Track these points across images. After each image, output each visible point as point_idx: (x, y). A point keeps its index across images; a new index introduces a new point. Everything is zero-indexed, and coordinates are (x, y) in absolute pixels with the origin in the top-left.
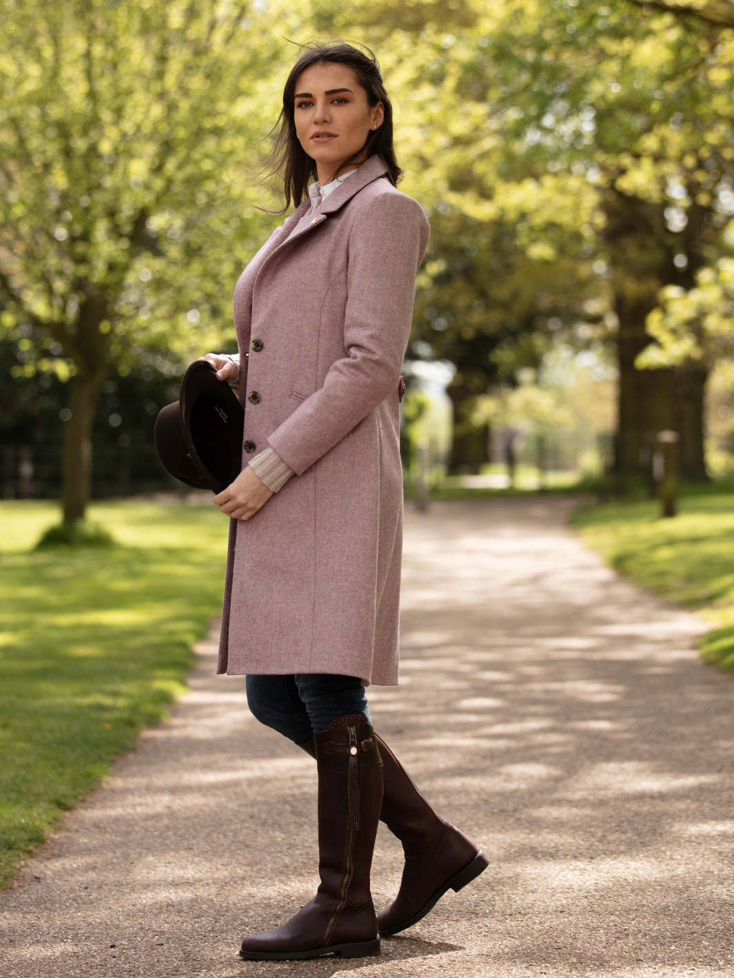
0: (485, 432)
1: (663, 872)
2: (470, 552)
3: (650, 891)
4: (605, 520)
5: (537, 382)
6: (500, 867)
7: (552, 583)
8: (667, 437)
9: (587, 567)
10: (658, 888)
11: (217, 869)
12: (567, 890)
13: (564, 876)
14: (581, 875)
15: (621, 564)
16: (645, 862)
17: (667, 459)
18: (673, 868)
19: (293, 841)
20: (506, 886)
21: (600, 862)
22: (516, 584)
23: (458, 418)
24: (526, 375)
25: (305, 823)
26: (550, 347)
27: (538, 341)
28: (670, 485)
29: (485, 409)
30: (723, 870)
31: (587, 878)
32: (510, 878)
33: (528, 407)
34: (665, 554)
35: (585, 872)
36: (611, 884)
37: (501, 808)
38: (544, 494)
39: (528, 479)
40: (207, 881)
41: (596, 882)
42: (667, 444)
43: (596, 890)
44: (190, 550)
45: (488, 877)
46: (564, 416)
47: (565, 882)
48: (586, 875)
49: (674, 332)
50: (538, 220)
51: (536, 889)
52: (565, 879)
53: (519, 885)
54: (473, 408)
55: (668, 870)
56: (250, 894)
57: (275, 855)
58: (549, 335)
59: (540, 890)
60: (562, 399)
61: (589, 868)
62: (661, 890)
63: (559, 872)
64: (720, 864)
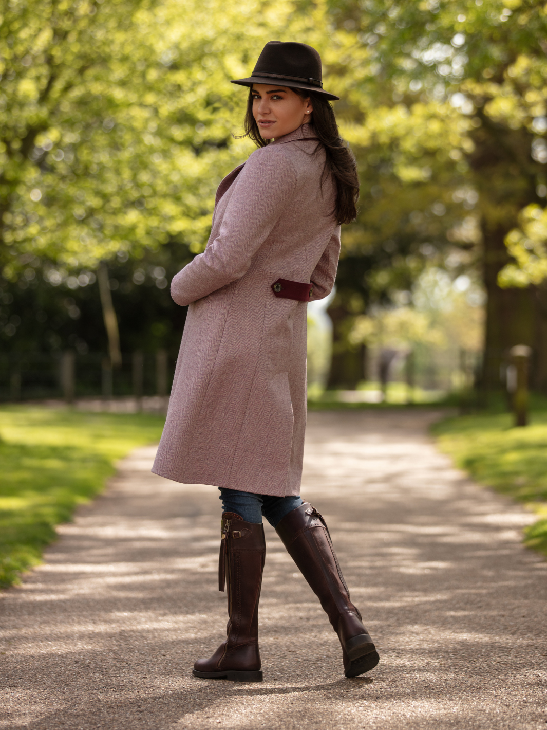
0: (362, 350)
1: (439, 709)
2: (336, 454)
3: (423, 724)
4: (463, 429)
5: (410, 304)
6: (292, 704)
7: (406, 482)
8: (521, 351)
9: (439, 469)
10: (432, 722)
11: (35, 702)
12: (349, 722)
13: (349, 711)
14: (365, 711)
15: (471, 465)
16: (425, 702)
17: (519, 371)
18: (449, 707)
19: (109, 681)
20: (294, 718)
21: (385, 701)
22: (372, 481)
23: (337, 336)
24: (400, 296)
25: (124, 667)
26: (421, 270)
27: (411, 263)
28: (523, 396)
29: (362, 329)
30: (495, 709)
31: (369, 713)
32: (300, 711)
33: (403, 327)
34: (513, 457)
35: (369, 708)
36: (390, 718)
37: (305, 658)
38: (410, 407)
39: (398, 393)
40: (24, 712)
41: (377, 716)
42: (521, 358)
43: (374, 723)
44: (69, 448)
45: (280, 711)
46: (436, 337)
47: (349, 715)
48: (369, 711)
49: (531, 251)
50: (408, 145)
51: (320, 721)
52: (349, 714)
53: (307, 717)
54: (351, 328)
55: (445, 708)
56: (60, 722)
57: (91, 691)
58: (422, 259)
59: (324, 722)
60: (435, 320)
61: (373, 705)
62: (433, 724)
63: (345, 708)
64: (493, 705)
